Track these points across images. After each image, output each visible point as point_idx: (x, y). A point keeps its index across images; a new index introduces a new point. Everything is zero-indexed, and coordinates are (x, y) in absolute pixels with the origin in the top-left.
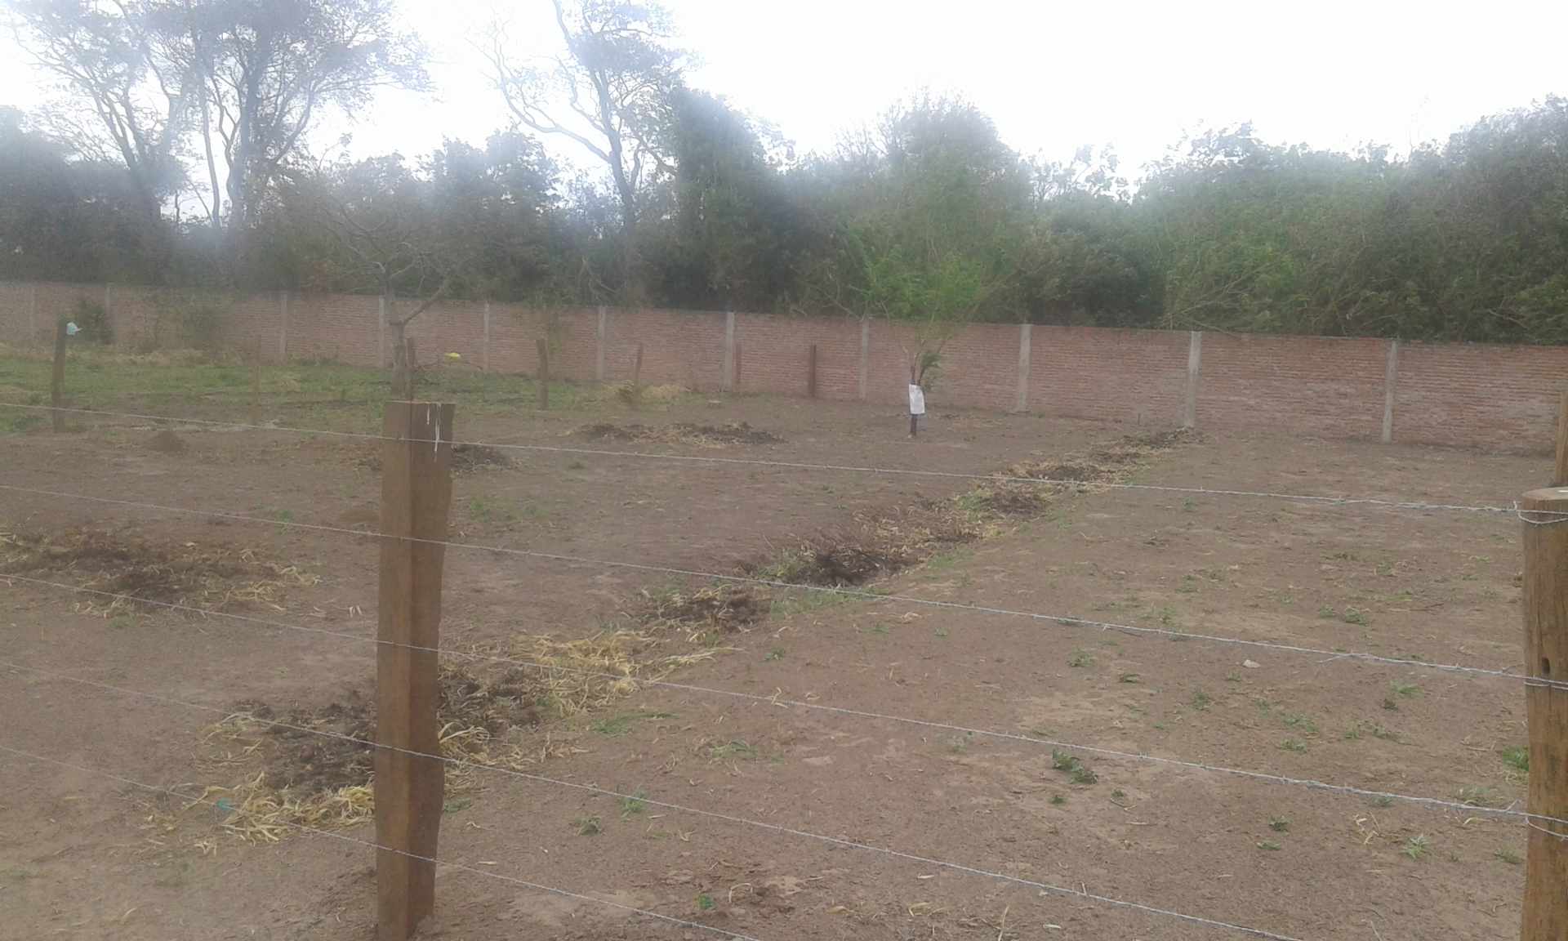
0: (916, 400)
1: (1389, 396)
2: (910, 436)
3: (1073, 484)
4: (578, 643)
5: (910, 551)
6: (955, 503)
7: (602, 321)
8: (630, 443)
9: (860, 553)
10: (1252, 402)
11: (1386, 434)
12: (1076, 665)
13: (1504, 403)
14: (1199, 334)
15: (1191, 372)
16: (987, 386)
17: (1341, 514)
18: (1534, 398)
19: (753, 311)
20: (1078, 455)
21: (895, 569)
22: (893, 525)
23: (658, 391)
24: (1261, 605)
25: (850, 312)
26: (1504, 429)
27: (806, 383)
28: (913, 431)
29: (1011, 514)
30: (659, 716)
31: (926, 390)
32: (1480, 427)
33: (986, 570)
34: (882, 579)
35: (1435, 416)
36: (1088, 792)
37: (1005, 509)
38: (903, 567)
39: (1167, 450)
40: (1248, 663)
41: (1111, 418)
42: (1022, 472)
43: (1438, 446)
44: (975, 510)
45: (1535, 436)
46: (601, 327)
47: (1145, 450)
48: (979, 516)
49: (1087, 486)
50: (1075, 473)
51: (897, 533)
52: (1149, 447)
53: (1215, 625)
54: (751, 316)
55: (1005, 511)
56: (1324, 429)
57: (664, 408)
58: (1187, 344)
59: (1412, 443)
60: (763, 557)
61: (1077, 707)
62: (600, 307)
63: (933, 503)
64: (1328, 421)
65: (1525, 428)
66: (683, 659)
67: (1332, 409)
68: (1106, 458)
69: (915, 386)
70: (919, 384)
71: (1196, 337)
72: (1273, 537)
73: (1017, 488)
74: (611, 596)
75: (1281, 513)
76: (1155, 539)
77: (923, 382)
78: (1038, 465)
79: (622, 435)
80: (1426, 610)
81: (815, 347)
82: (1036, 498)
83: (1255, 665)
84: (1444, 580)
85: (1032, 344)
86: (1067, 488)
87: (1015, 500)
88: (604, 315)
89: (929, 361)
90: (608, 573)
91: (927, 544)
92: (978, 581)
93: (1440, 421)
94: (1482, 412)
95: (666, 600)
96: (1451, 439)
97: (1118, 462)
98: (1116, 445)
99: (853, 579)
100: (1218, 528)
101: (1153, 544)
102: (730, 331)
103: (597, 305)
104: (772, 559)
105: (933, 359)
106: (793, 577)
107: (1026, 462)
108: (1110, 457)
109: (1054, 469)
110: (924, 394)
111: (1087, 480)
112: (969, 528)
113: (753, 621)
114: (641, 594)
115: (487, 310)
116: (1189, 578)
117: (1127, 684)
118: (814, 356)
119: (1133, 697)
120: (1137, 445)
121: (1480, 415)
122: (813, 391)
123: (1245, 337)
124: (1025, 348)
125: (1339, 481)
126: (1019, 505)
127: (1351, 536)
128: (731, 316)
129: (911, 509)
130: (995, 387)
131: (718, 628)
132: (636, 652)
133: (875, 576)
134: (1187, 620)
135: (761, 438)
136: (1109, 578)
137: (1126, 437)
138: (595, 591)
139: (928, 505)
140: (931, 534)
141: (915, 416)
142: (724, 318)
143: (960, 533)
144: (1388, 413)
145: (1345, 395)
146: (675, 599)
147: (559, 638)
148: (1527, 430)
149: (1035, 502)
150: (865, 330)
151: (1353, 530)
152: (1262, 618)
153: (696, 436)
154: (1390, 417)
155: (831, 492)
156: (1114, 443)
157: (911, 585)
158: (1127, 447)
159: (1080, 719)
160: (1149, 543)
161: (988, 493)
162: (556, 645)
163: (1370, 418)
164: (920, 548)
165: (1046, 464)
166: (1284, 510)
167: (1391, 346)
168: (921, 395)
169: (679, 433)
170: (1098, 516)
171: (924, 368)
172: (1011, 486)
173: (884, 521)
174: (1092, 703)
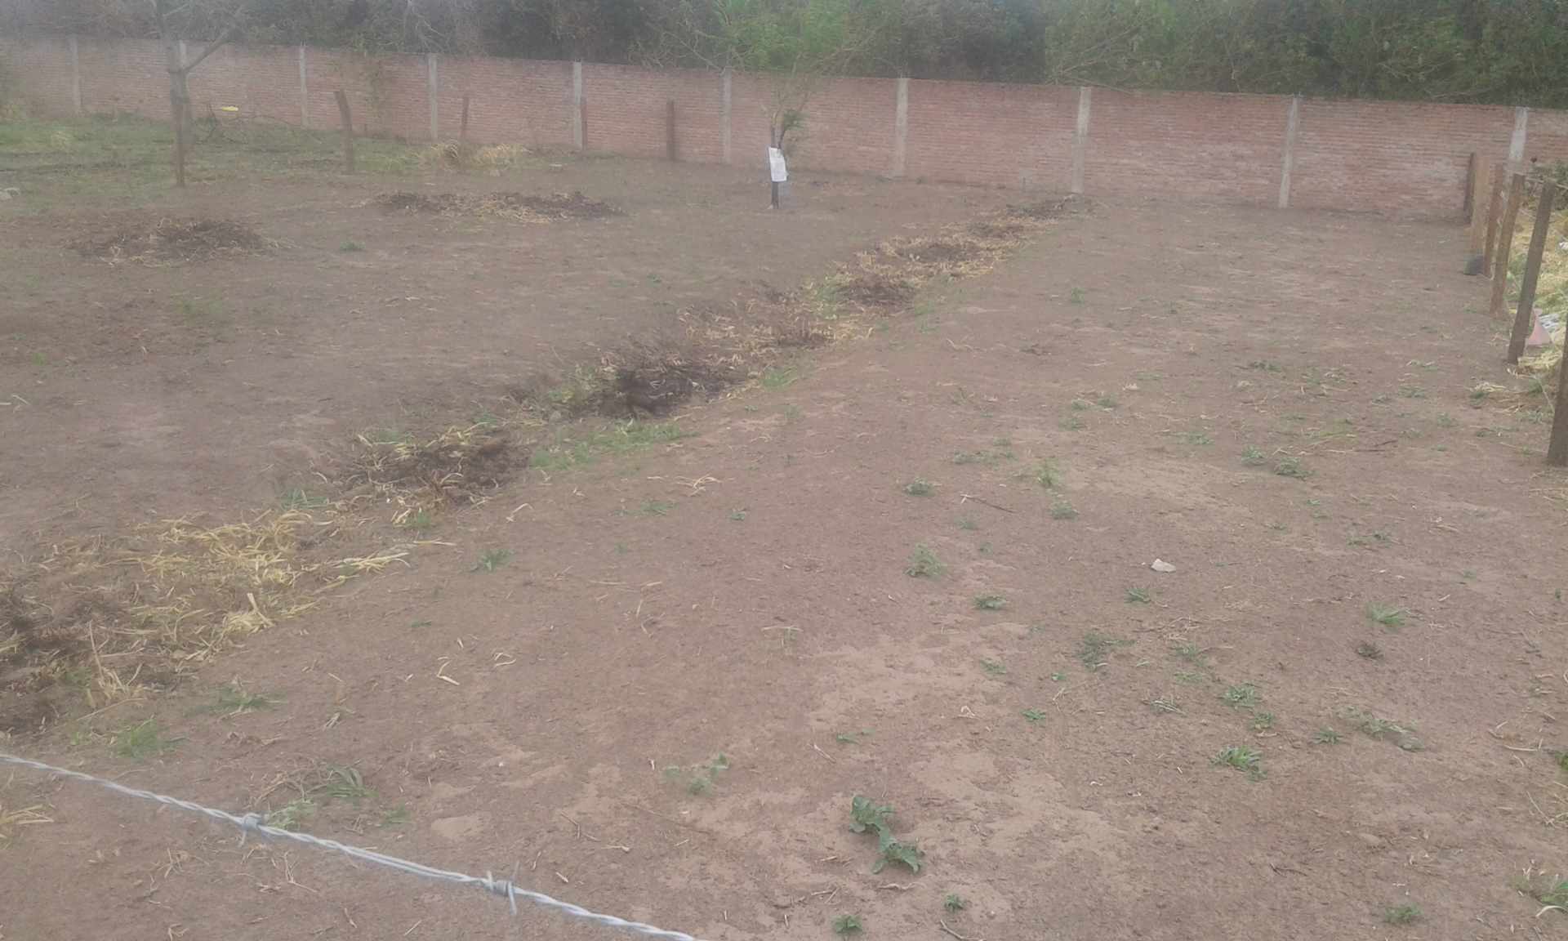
0: (778, 166)
1: (1288, 161)
2: (771, 207)
3: (945, 267)
4: (229, 528)
5: (741, 361)
6: (808, 292)
7: (432, 70)
8: (436, 217)
9: (673, 368)
10: (1144, 166)
11: (1283, 201)
12: (918, 574)
13: (1408, 165)
14: (1090, 89)
15: (1080, 132)
16: (861, 148)
17: (1247, 301)
18: (1440, 160)
19: (602, 61)
20: (956, 228)
21: (716, 390)
22: (730, 323)
23: (492, 153)
24: (1168, 449)
25: (710, 63)
26: (1406, 193)
27: (664, 144)
28: (775, 201)
29: (872, 307)
30: (246, 706)
31: (787, 153)
32: (1382, 192)
33: (823, 398)
34: (695, 406)
35: (1336, 180)
36: (903, 898)
37: (865, 300)
38: (727, 385)
39: (1053, 221)
40: (1158, 564)
41: (994, 184)
42: (891, 251)
43: (1337, 212)
44: (830, 302)
45: (1439, 201)
46: (433, 78)
47: (1029, 222)
48: (835, 309)
49: (963, 268)
50: (950, 253)
51: (732, 335)
52: (1033, 218)
53: (1111, 485)
54: (600, 67)
55: (865, 303)
56: (1219, 195)
57: (495, 172)
58: (1077, 102)
59: (1308, 210)
60: (545, 379)
61: (908, 667)
62: (429, 55)
63: (781, 294)
64: (1222, 186)
65: (1429, 192)
66: (362, 563)
67: (1228, 173)
68: (986, 232)
69: (775, 150)
70: (780, 147)
71: (1085, 93)
72: (1174, 336)
73: (882, 271)
74: (305, 447)
75: (1180, 301)
76: (1037, 346)
77: (784, 145)
78: (910, 242)
79: (426, 206)
80: (1375, 450)
81: (673, 103)
82: (903, 285)
83: (1170, 568)
84: (1387, 400)
85: (909, 100)
86: (940, 270)
87: (878, 288)
88: (435, 63)
89: (790, 121)
90: (316, 412)
91: (764, 351)
92: (809, 415)
93: (1341, 185)
94: (1384, 176)
95: (386, 452)
96: (1351, 205)
97: (1000, 236)
98: (999, 216)
99: (657, 408)
100: (1110, 326)
101: (1033, 351)
102: (578, 84)
103: (427, 51)
104: (558, 378)
105: (794, 118)
106: (578, 409)
107: (897, 238)
108: (991, 231)
109: (927, 246)
110: (786, 160)
111: (963, 260)
112: (819, 327)
113: (499, 482)
114: (357, 441)
115: (302, 57)
116: (1077, 407)
117: (987, 612)
118: (672, 115)
119: (992, 642)
120: (1020, 216)
121: (1383, 178)
122: (673, 153)
123: (1138, 93)
124: (903, 106)
125: (1241, 258)
126: (882, 294)
127: (1261, 332)
128: (578, 67)
129: (751, 302)
130: (871, 149)
131: (439, 500)
132: (306, 545)
133: (688, 401)
134: (1074, 477)
135: (597, 210)
136: (977, 408)
137: (1009, 206)
138: (283, 443)
139: (774, 297)
140: (773, 335)
141: (776, 184)
142: (571, 69)
143: (807, 334)
144: (1286, 175)
145: (1241, 157)
146: (398, 450)
147: (202, 523)
148: (1431, 195)
149: (901, 290)
150: (727, 85)
151: (1264, 323)
152: (1171, 471)
153: (515, 209)
154: (1289, 183)
155: (658, 281)
156: (996, 213)
157: (722, 421)
158: (1009, 218)
159: (910, 695)
160: (1028, 351)
161: (848, 279)
162: (192, 535)
163: (1267, 183)
164: (755, 356)
165: (919, 240)
166: (1183, 297)
167: (1292, 102)
168: (782, 159)
169: (495, 205)
170: (972, 309)
171: (785, 128)
172: (878, 269)
173: (718, 318)
174: (934, 656)
